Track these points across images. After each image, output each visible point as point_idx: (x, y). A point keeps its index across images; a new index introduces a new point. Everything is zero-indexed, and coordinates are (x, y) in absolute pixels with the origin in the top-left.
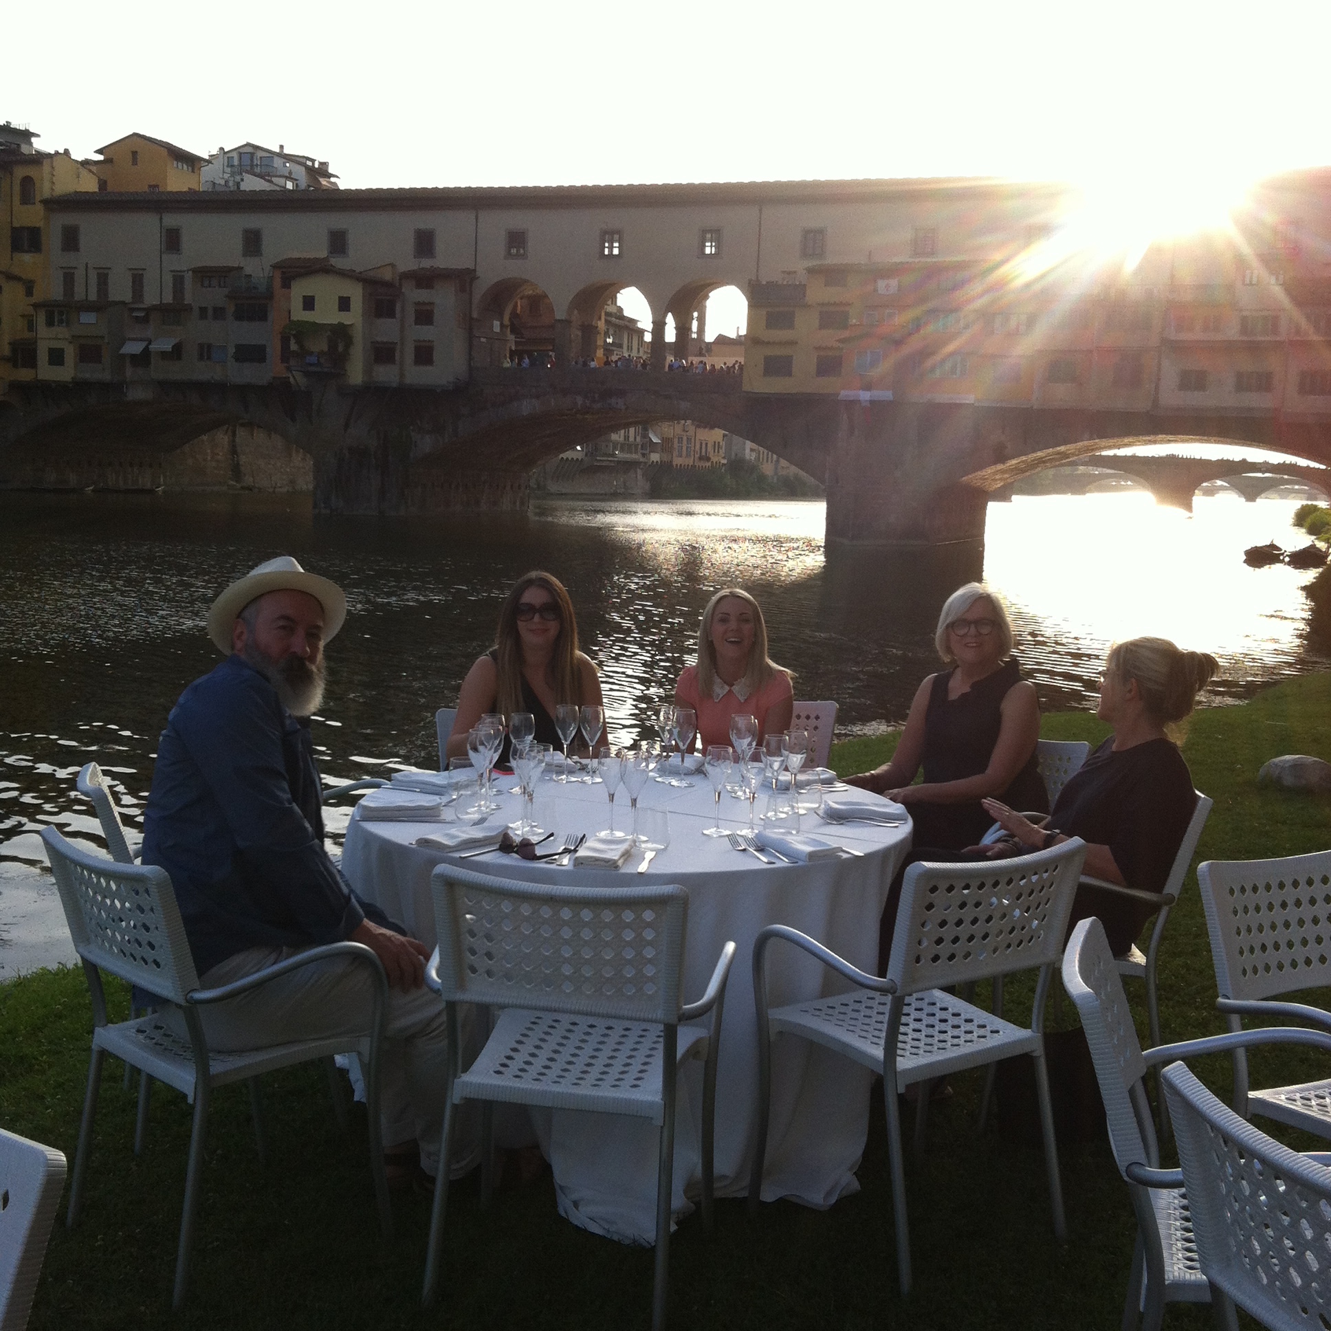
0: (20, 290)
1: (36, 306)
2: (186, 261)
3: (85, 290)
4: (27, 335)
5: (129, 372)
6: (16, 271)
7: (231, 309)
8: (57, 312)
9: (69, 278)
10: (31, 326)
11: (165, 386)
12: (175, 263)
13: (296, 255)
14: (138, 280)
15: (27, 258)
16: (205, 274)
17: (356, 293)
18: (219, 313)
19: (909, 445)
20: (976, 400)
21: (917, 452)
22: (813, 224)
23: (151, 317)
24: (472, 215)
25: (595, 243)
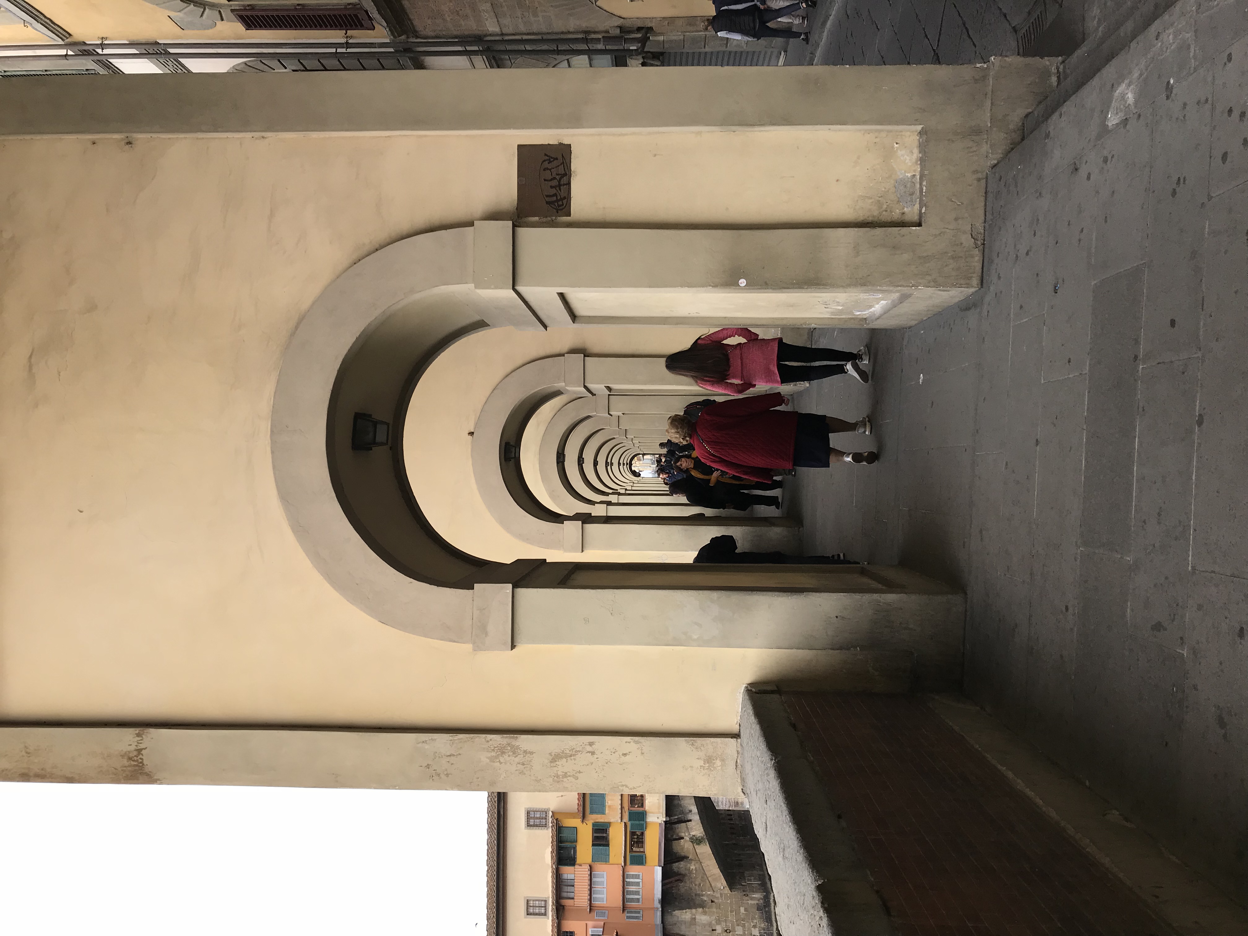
19: (695, 918)
20: (659, 866)
21: (700, 910)
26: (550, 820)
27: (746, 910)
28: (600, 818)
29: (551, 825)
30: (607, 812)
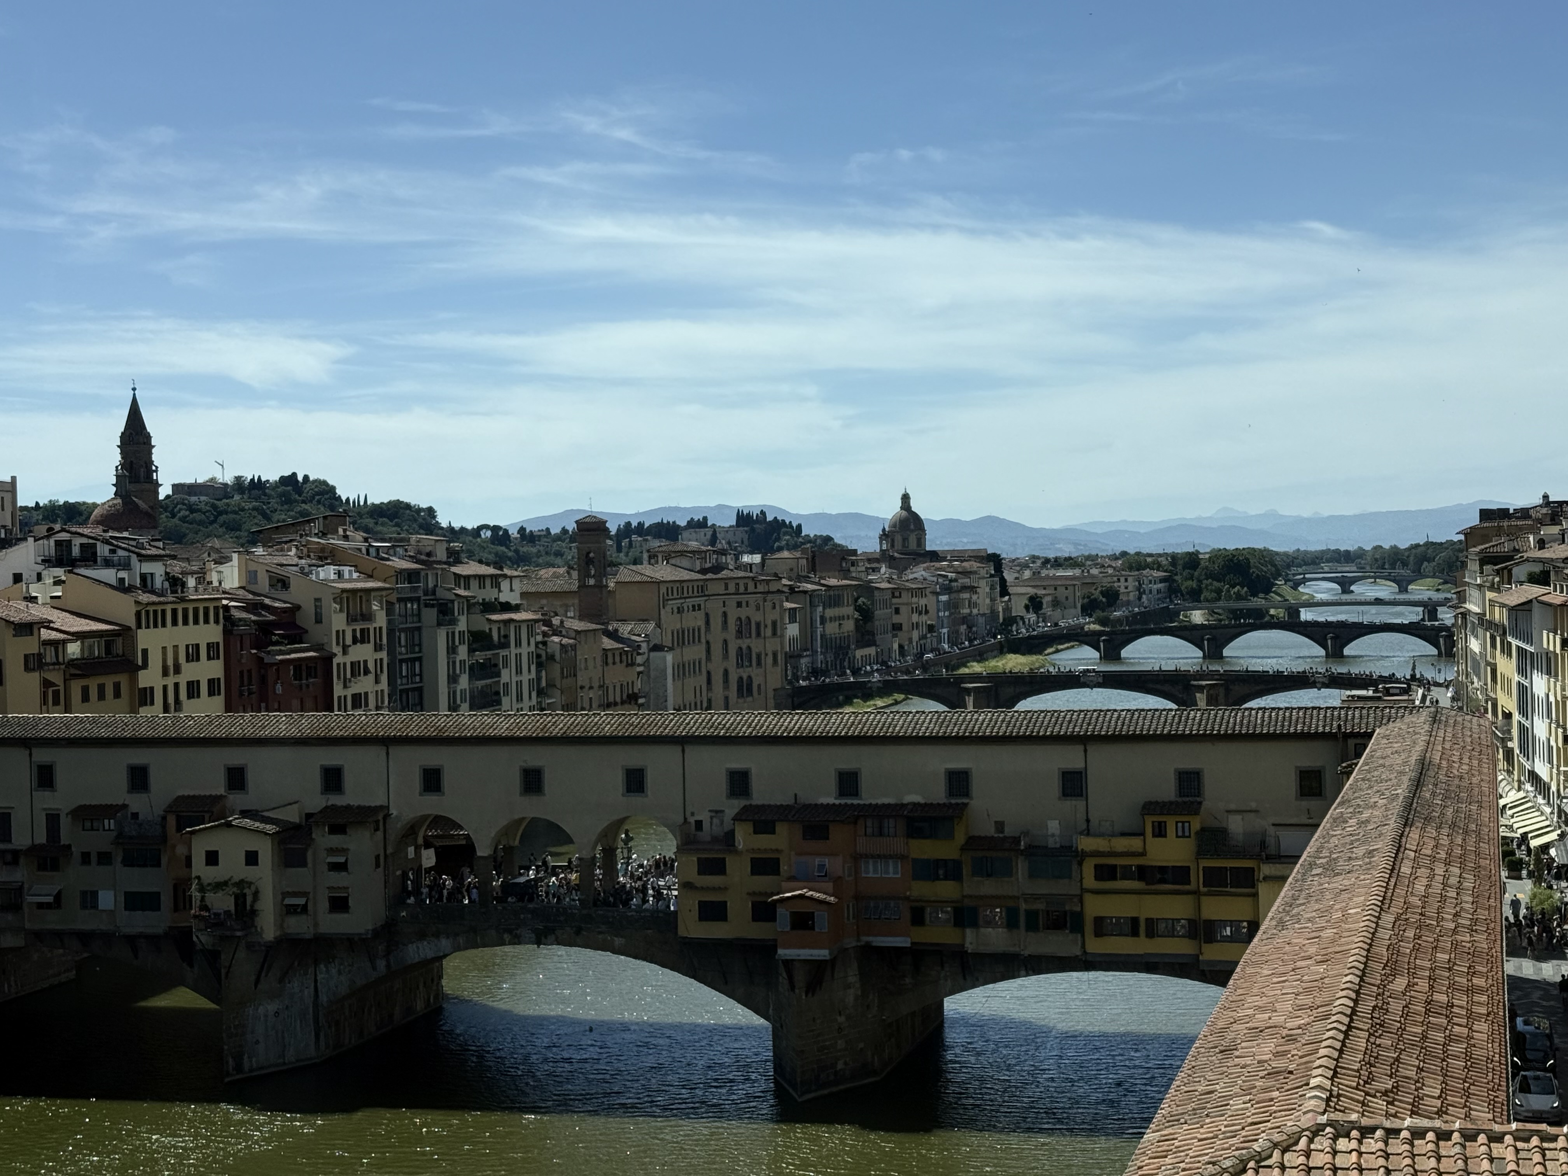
2: (62, 799)
7: (119, 854)
11: (40, 935)
12: (48, 801)
16: (86, 815)
17: (264, 847)
18: (104, 858)
19: (850, 988)
20: (912, 943)
21: (859, 993)
22: (737, 765)
23: (22, 860)
24: (382, 751)
25: (516, 780)
26: (959, 801)
27: (861, 1049)
28: (966, 871)
29: (953, 801)
30: (976, 879)
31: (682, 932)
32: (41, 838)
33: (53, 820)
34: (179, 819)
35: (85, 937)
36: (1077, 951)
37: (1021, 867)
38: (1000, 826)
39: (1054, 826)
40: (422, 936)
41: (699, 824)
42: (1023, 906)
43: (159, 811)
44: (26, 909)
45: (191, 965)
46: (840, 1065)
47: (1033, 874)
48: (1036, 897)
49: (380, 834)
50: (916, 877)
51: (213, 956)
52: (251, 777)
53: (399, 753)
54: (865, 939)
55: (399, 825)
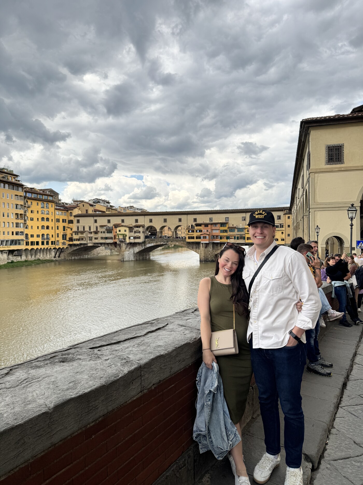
0: (70, 229)
1: (73, 232)
2: (98, 224)
3: (81, 229)
4: (71, 236)
5: (89, 241)
6: (69, 227)
7: (106, 232)
8: (76, 233)
9: (78, 228)
10: (72, 235)
11: (95, 243)
12: (96, 224)
13: (116, 223)
14: (90, 228)
15: (71, 225)
16: (102, 226)
17: (127, 229)
18: (104, 232)
19: (211, 247)
20: (219, 242)
22: (195, 217)
23: (92, 233)
24: (144, 217)
25: (163, 220)
26: (227, 222)
28: (228, 231)
31: (187, 241)
32: (95, 230)
33: (97, 228)
34: (115, 226)
35: (101, 244)
36: (244, 242)
37: (236, 230)
38: (233, 225)
39: (241, 225)
40: (149, 243)
41: (189, 226)
42: (236, 236)
43: (112, 226)
44: (93, 240)
45: (116, 248)
46: (209, 259)
47: (238, 231)
48: (238, 235)
49: (143, 228)
50: (221, 232)
51: (120, 245)
52: (125, 221)
53: (146, 217)
54: (213, 242)
55: (146, 227)
